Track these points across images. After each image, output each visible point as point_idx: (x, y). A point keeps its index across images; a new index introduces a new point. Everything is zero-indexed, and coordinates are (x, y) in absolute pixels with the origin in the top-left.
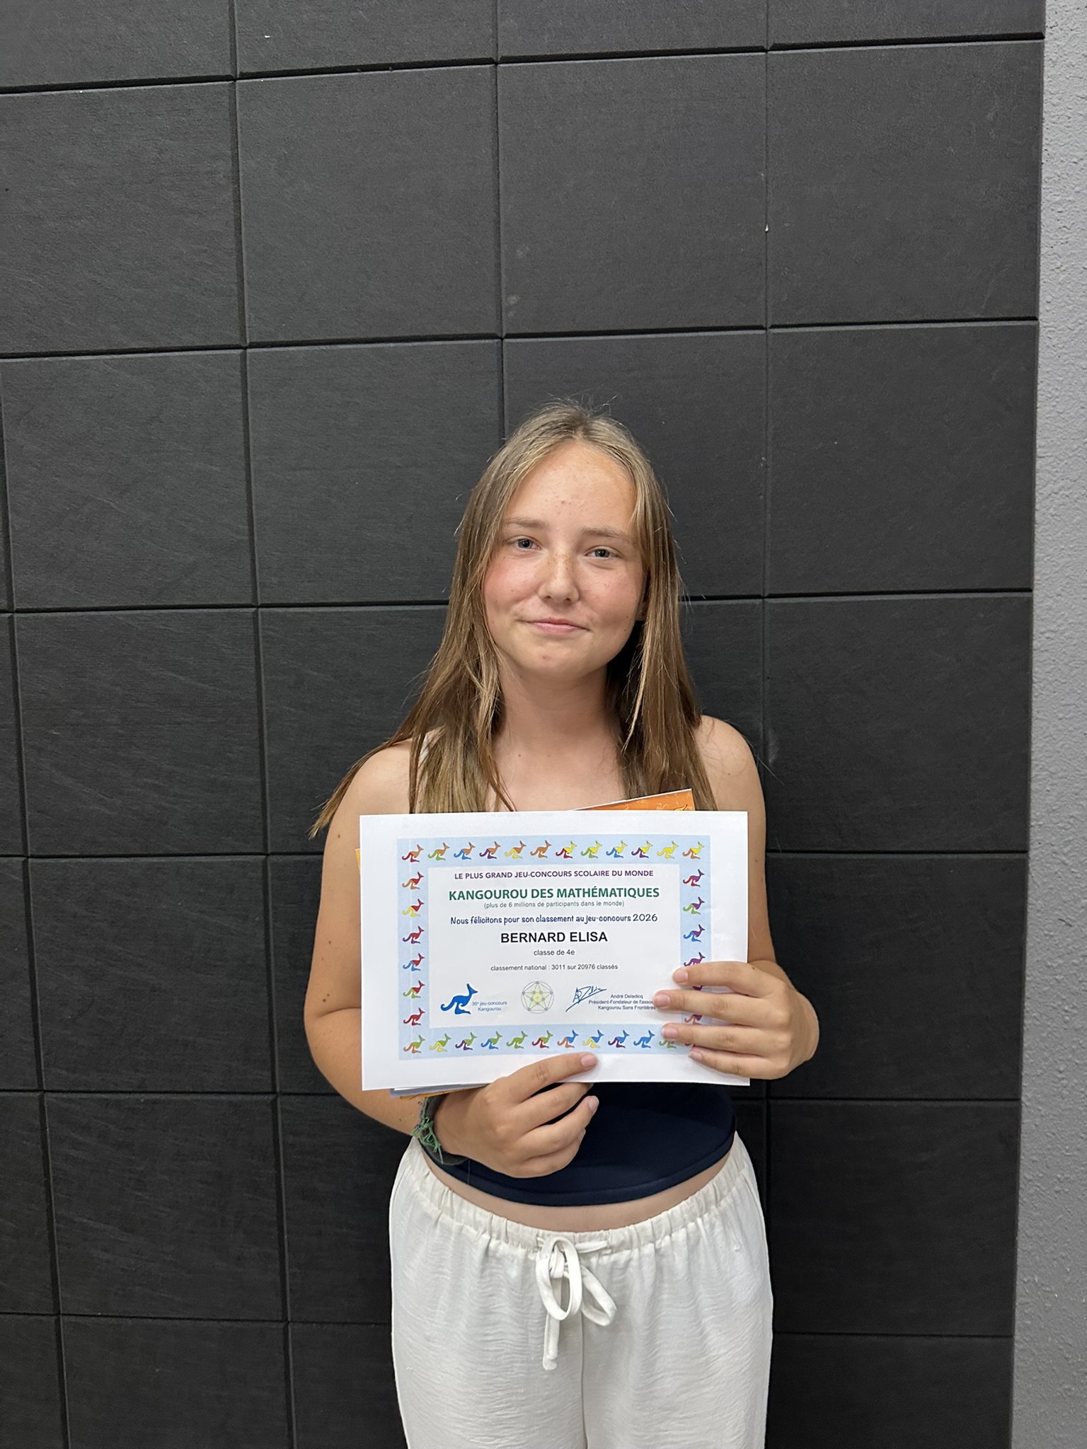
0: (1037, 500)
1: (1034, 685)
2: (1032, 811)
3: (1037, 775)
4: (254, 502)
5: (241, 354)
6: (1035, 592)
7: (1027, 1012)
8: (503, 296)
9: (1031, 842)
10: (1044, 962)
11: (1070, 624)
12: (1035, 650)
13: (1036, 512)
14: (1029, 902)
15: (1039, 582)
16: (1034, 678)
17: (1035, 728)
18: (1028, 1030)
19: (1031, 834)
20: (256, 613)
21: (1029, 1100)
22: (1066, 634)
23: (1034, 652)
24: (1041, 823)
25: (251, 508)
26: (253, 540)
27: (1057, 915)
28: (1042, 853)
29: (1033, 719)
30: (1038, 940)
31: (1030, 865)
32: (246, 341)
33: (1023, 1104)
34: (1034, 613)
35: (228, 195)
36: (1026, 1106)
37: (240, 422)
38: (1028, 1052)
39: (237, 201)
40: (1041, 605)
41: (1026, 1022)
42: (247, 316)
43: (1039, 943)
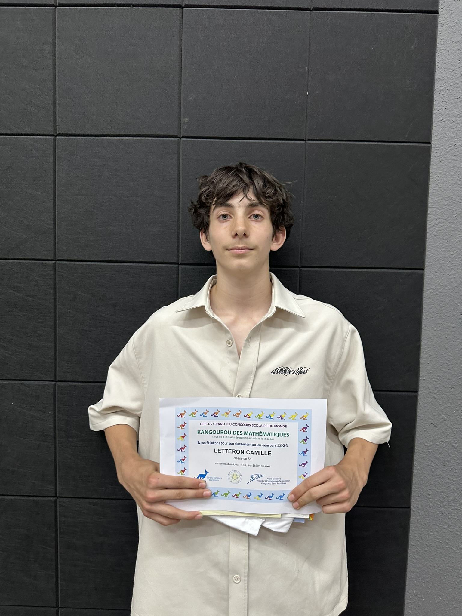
0: (428, 228)
1: (423, 314)
2: (421, 373)
3: (423, 356)
4: (56, 210)
5: (54, 138)
6: (425, 270)
7: (415, 466)
8: (182, 118)
9: (420, 387)
10: (424, 443)
11: (441, 286)
12: (424, 297)
13: (427, 233)
14: (417, 415)
15: (428, 266)
16: (423, 311)
17: (423, 334)
18: (415, 475)
19: (420, 383)
20: (55, 264)
21: (414, 508)
22: (439, 291)
23: (424, 298)
24: (425, 378)
25: (55, 213)
26: (56, 228)
27: (430, 422)
28: (425, 392)
29: (422, 330)
30: (421, 433)
31: (419, 398)
32: (56, 133)
33: (412, 510)
34: (425, 280)
35: (50, 62)
36: (413, 511)
37: (52, 172)
38: (415, 485)
39: (55, 65)
40: (427, 277)
41: (414, 471)
42: (57, 121)
43: (421, 434)
